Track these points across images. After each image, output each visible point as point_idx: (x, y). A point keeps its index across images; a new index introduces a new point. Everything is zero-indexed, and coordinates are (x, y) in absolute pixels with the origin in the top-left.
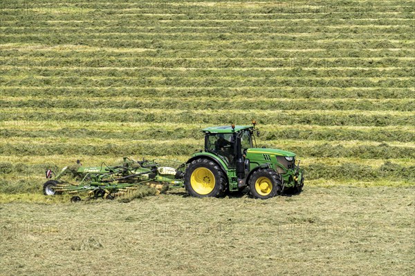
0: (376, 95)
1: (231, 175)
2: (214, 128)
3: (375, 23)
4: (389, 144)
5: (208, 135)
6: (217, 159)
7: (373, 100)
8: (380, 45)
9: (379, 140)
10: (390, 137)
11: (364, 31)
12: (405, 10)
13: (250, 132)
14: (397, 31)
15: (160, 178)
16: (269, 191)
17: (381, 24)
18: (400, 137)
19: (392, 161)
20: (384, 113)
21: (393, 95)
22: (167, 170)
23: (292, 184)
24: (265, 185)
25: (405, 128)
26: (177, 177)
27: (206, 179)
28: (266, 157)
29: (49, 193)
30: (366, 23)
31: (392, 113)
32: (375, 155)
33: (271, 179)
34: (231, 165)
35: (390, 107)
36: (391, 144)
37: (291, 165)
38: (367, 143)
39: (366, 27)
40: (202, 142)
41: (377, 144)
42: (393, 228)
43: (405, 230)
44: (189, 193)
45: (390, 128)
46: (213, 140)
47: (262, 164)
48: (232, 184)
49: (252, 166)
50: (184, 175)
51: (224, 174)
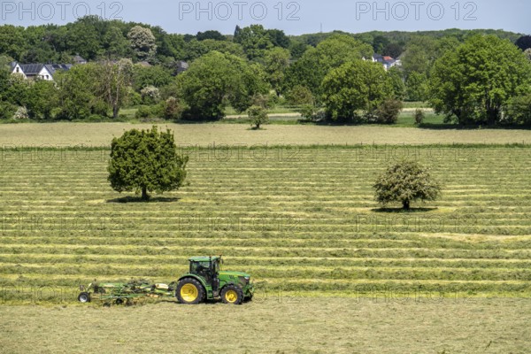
0: (14, 235)
1: (208, 288)
2: (196, 258)
3: (13, 190)
4: (22, 265)
5: (192, 262)
6: (198, 278)
7: (12, 238)
8: (16, 204)
9: (16, 262)
10: (23, 260)
11: (6, 194)
12: (32, 182)
13: (218, 261)
14: (27, 195)
15: (157, 291)
16: (235, 300)
17: (17, 190)
18: (28, 261)
19: (24, 275)
20: (19, 246)
21: (24, 235)
22: (162, 286)
23: (248, 295)
24: (232, 296)
25: (32, 255)
26: (169, 290)
27: (191, 291)
28: (231, 277)
29: (83, 300)
30: (8, 190)
31: (24, 246)
32: (13, 272)
33: (236, 291)
34: (208, 282)
35: (22, 242)
36: (23, 265)
37: (247, 282)
38: (9, 264)
39: (8, 192)
40: (188, 267)
41: (14, 265)
42: (24, 317)
43: (31, 318)
44: (181, 301)
45: (23, 255)
46: (195, 266)
47: (229, 282)
48: (209, 295)
49: (222, 284)
50: (176, 289)
51: (204, 288)
